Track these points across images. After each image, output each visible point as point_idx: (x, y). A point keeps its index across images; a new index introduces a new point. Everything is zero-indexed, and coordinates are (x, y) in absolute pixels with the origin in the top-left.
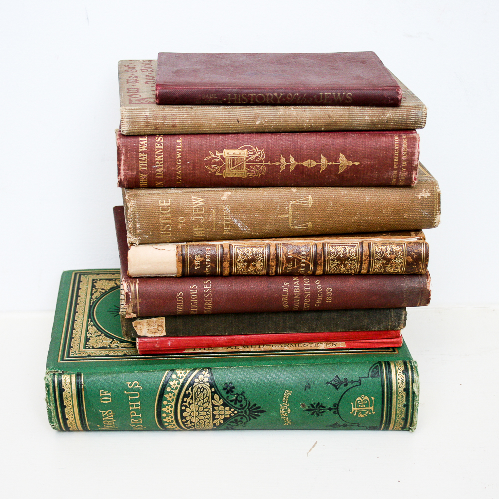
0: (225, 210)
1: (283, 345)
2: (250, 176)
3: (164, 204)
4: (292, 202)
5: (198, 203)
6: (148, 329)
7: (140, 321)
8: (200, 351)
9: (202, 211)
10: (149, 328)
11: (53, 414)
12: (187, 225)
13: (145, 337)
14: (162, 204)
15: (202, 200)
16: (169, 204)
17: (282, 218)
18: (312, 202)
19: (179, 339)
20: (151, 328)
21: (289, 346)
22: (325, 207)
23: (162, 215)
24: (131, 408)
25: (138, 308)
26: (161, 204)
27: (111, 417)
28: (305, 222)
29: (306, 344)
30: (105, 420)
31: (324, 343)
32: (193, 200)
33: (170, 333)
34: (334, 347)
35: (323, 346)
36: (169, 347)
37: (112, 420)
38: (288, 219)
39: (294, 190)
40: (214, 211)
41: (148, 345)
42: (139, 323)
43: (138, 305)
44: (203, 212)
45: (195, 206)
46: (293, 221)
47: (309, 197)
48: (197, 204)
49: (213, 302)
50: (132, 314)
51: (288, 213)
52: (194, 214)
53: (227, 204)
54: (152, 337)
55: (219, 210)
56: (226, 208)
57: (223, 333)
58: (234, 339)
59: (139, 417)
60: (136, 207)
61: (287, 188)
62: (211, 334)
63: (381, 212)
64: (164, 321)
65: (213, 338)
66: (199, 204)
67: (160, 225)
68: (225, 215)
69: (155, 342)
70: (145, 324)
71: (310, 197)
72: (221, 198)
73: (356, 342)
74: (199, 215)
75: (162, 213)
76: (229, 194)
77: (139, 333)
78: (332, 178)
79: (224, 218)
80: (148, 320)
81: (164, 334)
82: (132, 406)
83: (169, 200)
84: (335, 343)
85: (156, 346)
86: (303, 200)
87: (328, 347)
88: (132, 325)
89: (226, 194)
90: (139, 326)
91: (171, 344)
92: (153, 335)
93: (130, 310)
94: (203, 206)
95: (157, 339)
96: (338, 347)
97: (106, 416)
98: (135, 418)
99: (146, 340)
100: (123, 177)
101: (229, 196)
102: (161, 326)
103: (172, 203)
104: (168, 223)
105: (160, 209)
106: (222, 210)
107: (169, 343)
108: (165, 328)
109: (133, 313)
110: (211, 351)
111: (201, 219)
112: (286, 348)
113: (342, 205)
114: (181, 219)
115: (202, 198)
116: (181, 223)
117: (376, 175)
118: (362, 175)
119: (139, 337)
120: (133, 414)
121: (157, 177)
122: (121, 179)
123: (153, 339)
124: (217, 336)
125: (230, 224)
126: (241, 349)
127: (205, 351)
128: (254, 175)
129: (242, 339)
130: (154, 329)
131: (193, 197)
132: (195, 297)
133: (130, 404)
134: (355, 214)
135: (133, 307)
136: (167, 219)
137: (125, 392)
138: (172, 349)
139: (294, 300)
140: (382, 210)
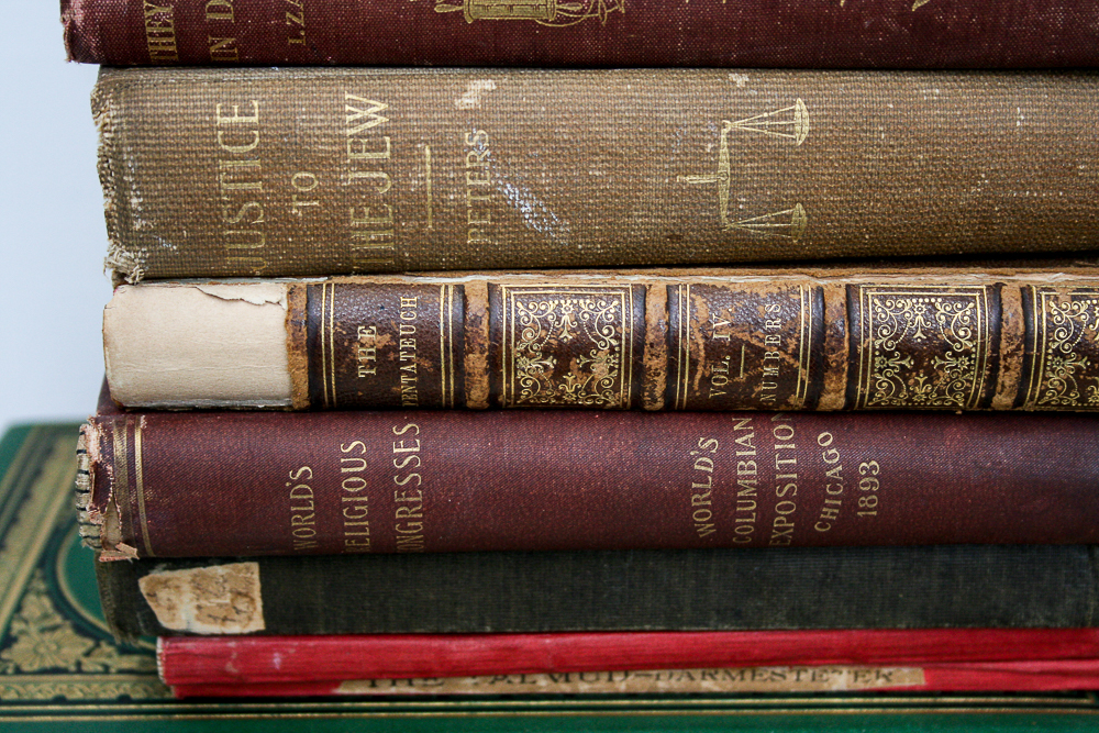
0: (471, 148)
1: (697, 673)
2: (569, 20)
3: (236, 119)
4: (730, 126)
5: (369, 120)
6: (199, 607)
7: (167, 574)
8: (393, 690)
9: (383, 150)
10: (203, 602)
12: (326, 206)
13: (189, 635)
14: (228, 120)
15: (383, 106)
16: (255, 119)
17: (692, 188)
18: (806, 129)
19: (312, 643)
20: (211, 603)
21: (719, 676)
22: (855, 148)
23: (229, 164)
25: (144, 523)
26: (221, 120)
28: (778, 203)
29: (778, 670)
31: (845, 670)
32: (347, 108)
33: (283, 619)
34: (880, 683)
35: (841, 679)
36: (278, 674)
38: (713, 189)
39: (739, 79)
40: (428, 152)
41: (199, 664)
42: (165, 584)
43: (142, 509)
44: (388, 154)
45: (353, 131)
46: (733, 201)
47: (797, 107)
48: (361, 121)
49: (429, 506)
50: (123, 546)
51: (713, 167)
52: (354, 163)
53: (478, 128)
54: (213, 635)
55: (448, 150)
56: (476, 138)
57: (474, 626)
58: (515, 649)
60: (125, 127)
61: (712, 73)
62: (431, 628)
63: (1072, 171)
64: (256, 576)
65: (436, 643)
66: (370, 125)
67: (222, 202)
68: (473, 170)
69: (224, 655)
70: (186, 587)
71: (800, 105)
72: (457, 102)
73: (962, 669)
74: (371, 167)
75: (228, 156)
76: (488, 87)
77: (165, 621)
78: (887, 30)
79: (470, 182)
80: (195, 571)
81: (258, 624)
83: (256, 104)
84: (885, 671)
85: (230, 667)
86: (772, 118)
87: (861, 685)
88: (137, 587)
89: (477, 89)
90: (163, 594)
91: (284, 662)
92: (216, 629)
93: (115, 533)
94: (385, 130)
95: (232, 644)
96: (895, 684)
99: (190, 645)
100: (79, 18)
101: (485, 96)
102: (246, 595)
103: (264, 116)
104: (250, 196)
105: (220, 141)
106: (460, 149)
107: (277, 660)
108: (259, 603)
109: (127, 542)
110: (434, 691)
111: (378, 181)
112: (708, 685)
113: (920, 141)
114: (301, 182)
115: (382, 100)
116: (302, 196)
117: (1061, 17)
118: (1003, 20)
119: (168, 634)
121: (210, 16)
122: (73, 22)
123: (217, 645)
124: (453, 635)
125: (492, 206)
126: (543, 683)
127: (412, 691)
128: (582, 12)
129: (545, 650)
130: (220, 606)
131: (347, 96)
132: (361, 484)
134: (973, 178)
135: (125, 518)
136: (248, 177)
138: (287, 679)
139: (735, 505)
140: (1075, 163)
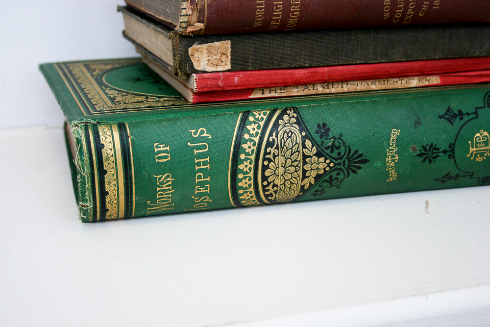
1: (370, 82)
6: (208, 60)
7: (199, 46)
8: (270, 95)
10: (210, 58)
11: (87, 186)
13: (204, 72)
19: (248, 73)
20: (213, 58)
21: (377, 83)
24: (197, 168)
25: (206, 14)
27: (169, 186)
29: (395, 80)
30: (160, 191)
31: (416, 78)
33: (238, 64)
34: (426, 83)
35: (414, 82)
36: (236, 86)
37: (169, 190)
41: (209, 82)
42: (197, 50)
43: (206, 7)
49: (302, 5)
50: (197, 24)
54: (212, 72)
57: (302, 64)
58: (315, 72)
59: (207, 182)
62: (288, 65)
64: (230, 46)
65: (290, 71)
69: (218, 79)
70: (205, 52)
73: (451, 76)
77: (196, 67)
80: (209, 44)
81: (229, 67)
82: (199, 164)
84: (428, 78)
85: (220, 83)
87: (421, 84)
88: (188, 51)
90: (196, 55)
91: (238, 81)
92: (214, 69)
93: (194, 18)
95: (221, 74)
96: (431, 83)
97: (162, 183)
98: (202, 184)
99: (206, 75)
102: (225, 54)
107: (236, 80)
108: (230, 57)
109: (198, 22)
110: (283, 95)
112: (373, 87)
119: (197, 72)
120: (200, 177)
123: (216, 74)
124: (295, 68)
126: (320, 89)
127: (276, 95)
129: (325, 72)
130: (216, 59)
133: (196, 161)
135: (200, 12)
137: (189, 144)
138: (238, 88)
139: (397, 4)
